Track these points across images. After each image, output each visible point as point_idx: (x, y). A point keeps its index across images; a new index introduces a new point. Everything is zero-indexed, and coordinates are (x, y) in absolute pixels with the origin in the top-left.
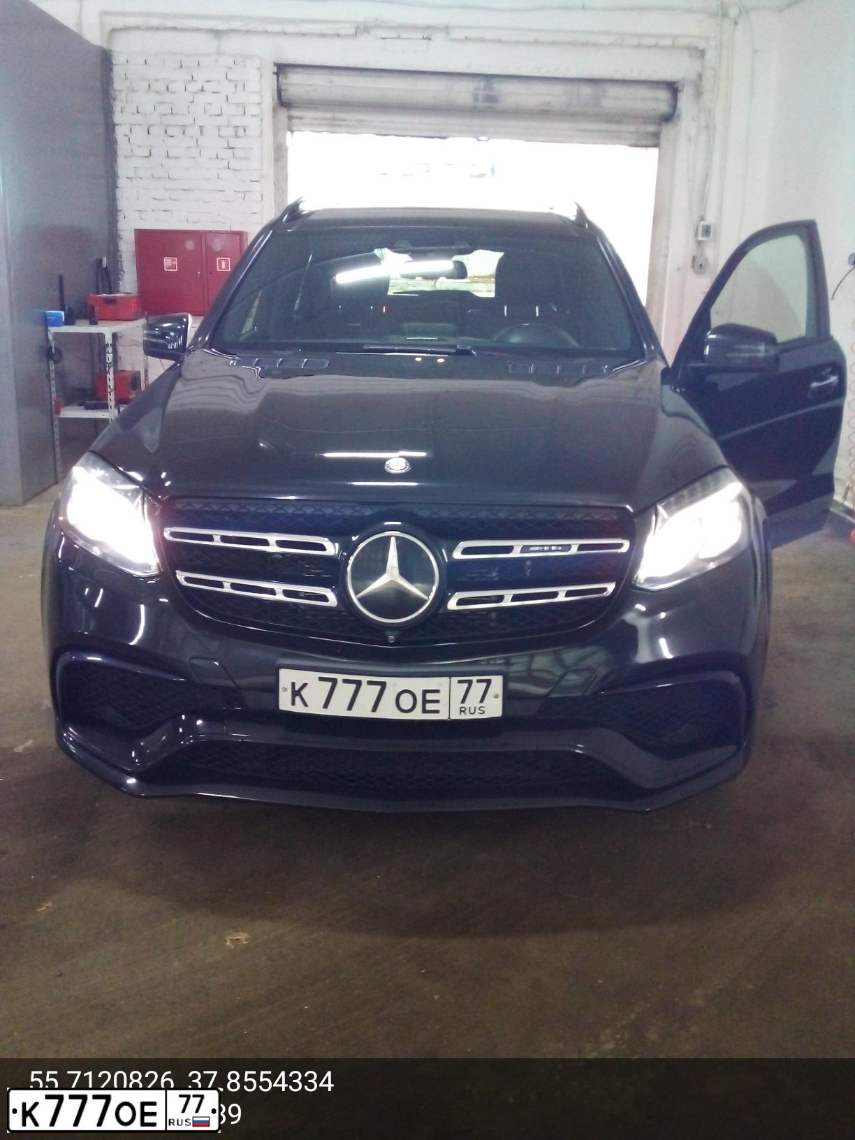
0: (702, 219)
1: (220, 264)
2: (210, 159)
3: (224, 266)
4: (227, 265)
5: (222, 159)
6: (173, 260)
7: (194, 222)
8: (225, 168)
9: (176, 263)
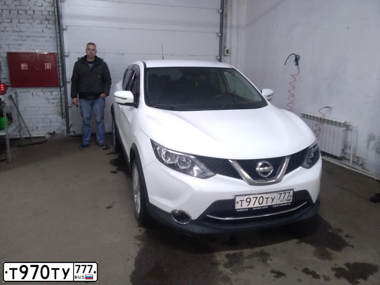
0: (226, 48)
1: (47, 67)
2: (38, 24)
3: (48, 67)
4: (49, 66)
5: (44, 24)
6: (25, 65)
7: (33, 49)
8: (45, 28)
9: (27, 66)
